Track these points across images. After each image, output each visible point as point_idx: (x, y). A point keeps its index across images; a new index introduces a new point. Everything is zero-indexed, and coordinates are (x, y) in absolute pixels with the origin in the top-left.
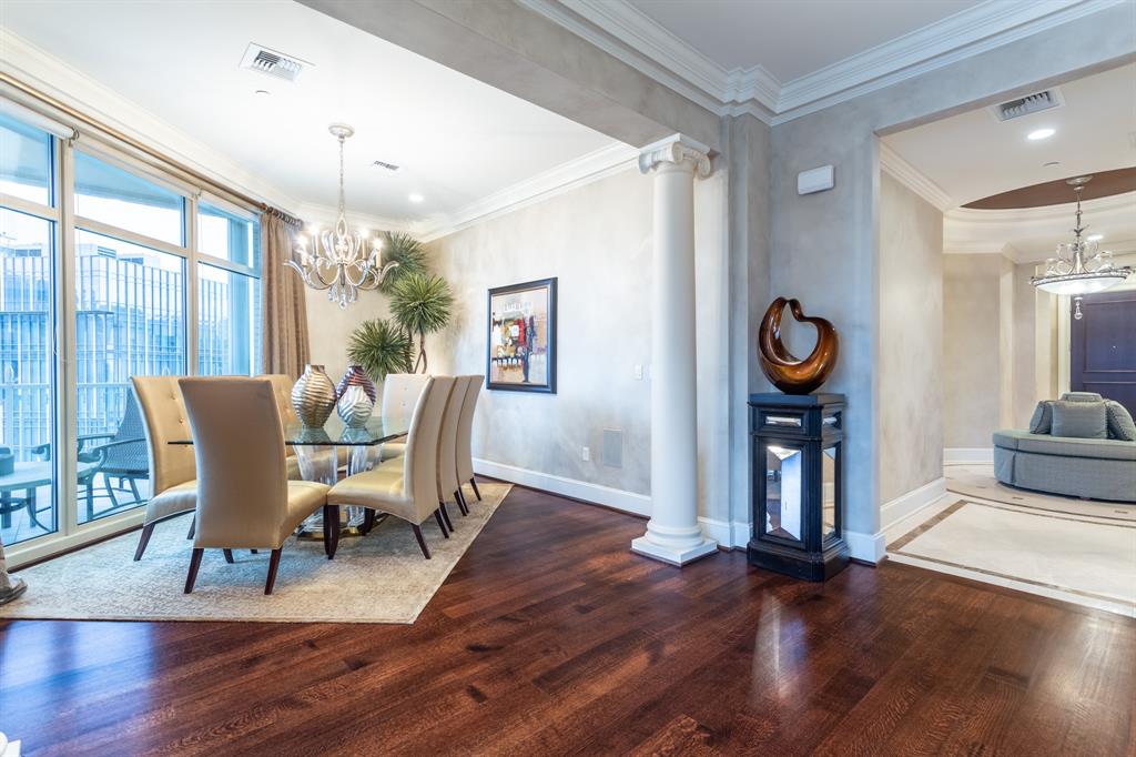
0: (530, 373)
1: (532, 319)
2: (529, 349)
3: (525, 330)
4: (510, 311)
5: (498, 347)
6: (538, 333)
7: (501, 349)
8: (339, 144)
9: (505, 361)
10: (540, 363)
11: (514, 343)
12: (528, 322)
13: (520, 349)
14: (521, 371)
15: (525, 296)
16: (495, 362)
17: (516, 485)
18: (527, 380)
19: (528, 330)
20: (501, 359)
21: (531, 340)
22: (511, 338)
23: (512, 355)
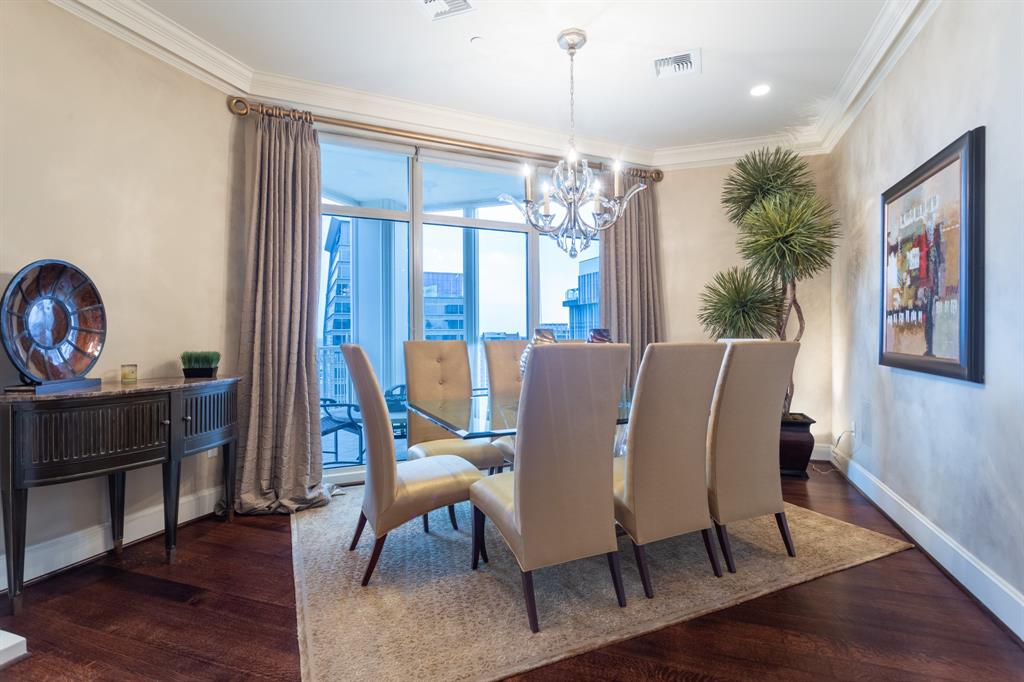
0: (935, 338)
1: (937, 230)
2: (934, 292)
3: (928, 253)
4: (908, 223)
5: (894, 291)
6: (946, 257)
7: (897, 296)
8: (569, 57)
9: (901, 315)
10: (950, 316)
11: (914, 280)
12: (931, 238)
13: (921, 291)
14: (921, 335)
15: (927, 187)
16: (890, 317)
17: (919, 549)
18: (929, 352)
19: (933, 253)
20: (897, 312)
21: (936, 272)
22: (909, 272)
23: (910, 304)
